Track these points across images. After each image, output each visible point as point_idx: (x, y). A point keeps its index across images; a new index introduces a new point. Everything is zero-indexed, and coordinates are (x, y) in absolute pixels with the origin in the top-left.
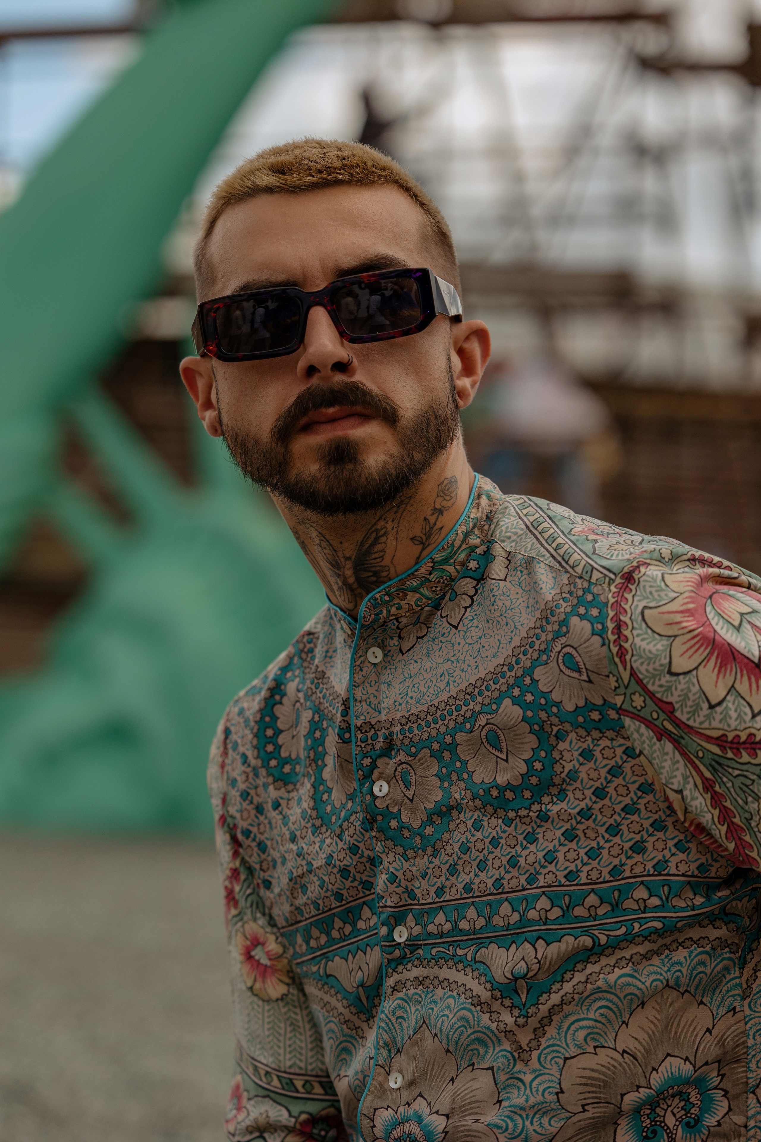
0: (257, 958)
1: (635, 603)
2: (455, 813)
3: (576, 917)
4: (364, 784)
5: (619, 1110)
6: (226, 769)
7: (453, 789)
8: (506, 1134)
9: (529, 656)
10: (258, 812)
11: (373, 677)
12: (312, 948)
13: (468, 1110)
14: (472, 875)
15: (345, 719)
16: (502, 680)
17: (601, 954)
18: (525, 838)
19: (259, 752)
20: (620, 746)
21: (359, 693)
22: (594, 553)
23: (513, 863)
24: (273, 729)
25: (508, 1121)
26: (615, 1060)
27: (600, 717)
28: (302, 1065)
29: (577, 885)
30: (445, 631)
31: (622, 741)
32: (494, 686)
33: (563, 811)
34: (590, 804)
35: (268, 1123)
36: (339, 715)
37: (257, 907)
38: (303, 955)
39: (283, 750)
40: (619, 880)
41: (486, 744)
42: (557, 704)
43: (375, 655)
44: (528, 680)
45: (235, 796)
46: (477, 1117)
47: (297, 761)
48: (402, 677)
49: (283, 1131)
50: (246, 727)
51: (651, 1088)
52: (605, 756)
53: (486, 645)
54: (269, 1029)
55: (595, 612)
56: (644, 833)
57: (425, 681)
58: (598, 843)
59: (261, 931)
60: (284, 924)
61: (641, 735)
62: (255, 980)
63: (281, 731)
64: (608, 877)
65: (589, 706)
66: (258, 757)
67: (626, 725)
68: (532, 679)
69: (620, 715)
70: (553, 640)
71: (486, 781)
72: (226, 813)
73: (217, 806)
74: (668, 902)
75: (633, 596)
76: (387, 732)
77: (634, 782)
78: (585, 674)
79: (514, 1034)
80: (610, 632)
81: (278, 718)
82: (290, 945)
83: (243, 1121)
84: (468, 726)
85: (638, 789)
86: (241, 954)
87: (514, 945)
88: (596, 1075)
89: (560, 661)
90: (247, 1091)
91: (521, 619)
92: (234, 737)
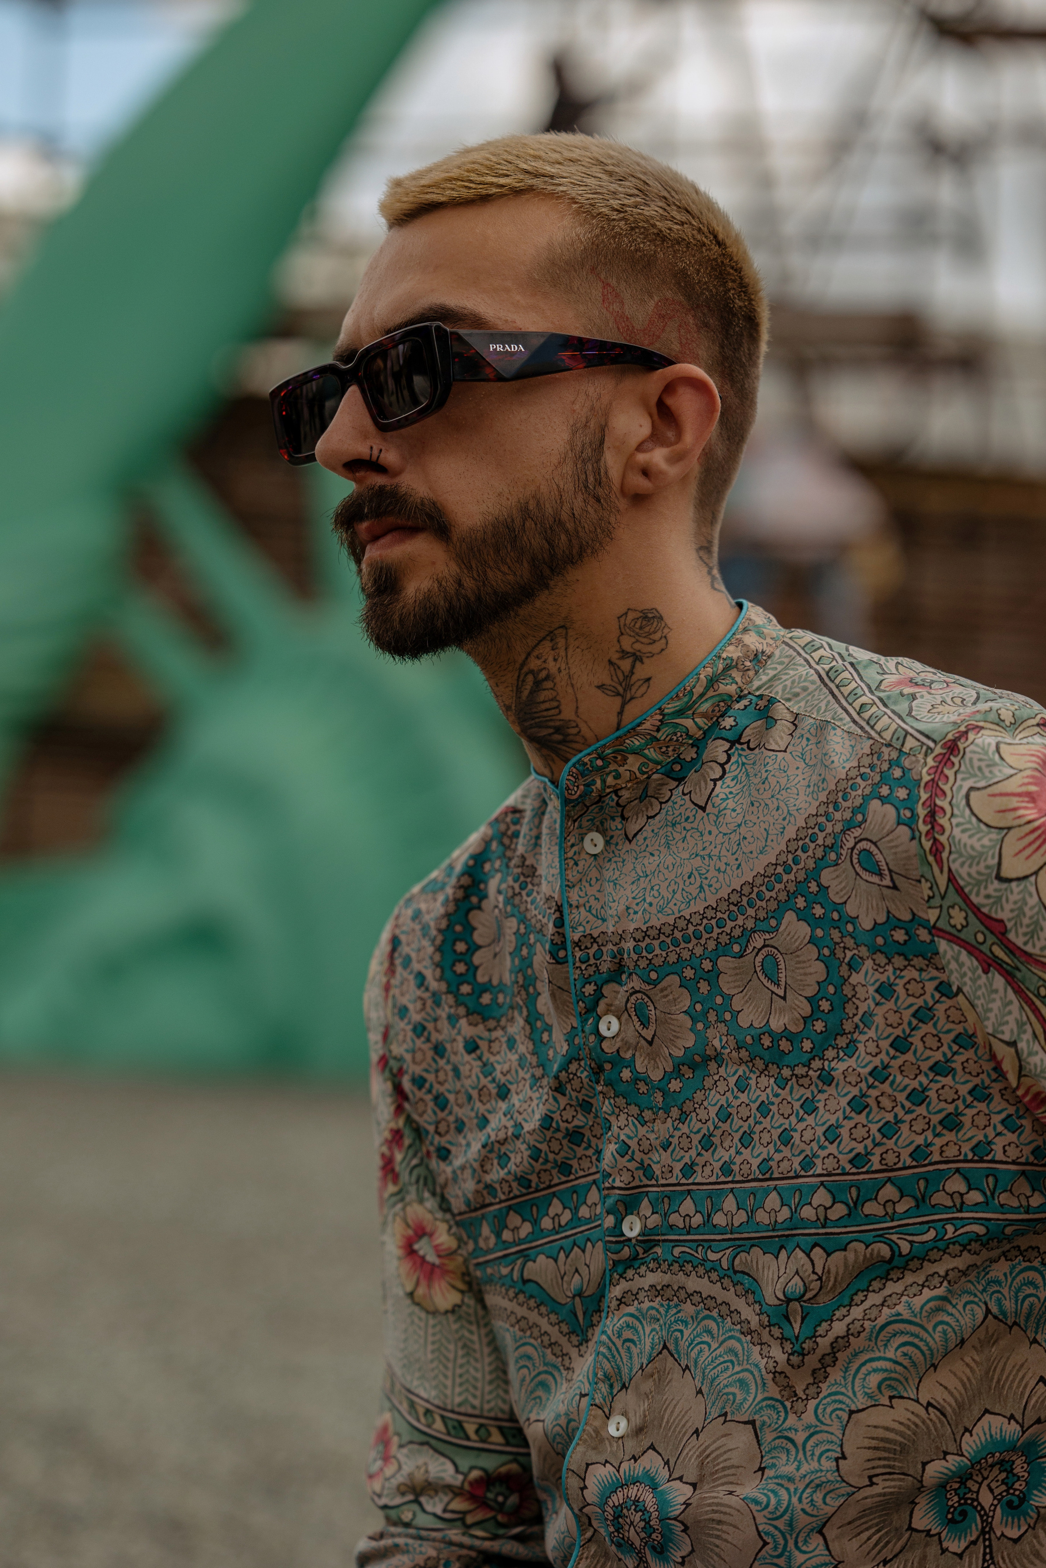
0: (421, 1253)
1: (958, 783)
2: (713, 1066)
3: (866, 1216)
4: (587, 1020)
5: (919, 1485)
6: (391, 993)
7: (710, 1033)
8: (765, 1512)
9: (810, 853)
10: (436, 1053)
11: (594, 873)
12: (504, 1242)
13: (720, 1478)
14: (733, 1151)
15: (560, 930)
16: (778, 886)
17: (905, 1268)
18: (802, 1106)
19: (443, 971)
20: (931, 979)
21: (574, 896)
22: (909, 714)
23: (785, 1138)
24: (467, 943)
25: (771, 1496)
26: (917, 1416)
27: (906, 938)
28: (477, 1402)
29: (867, 1172)
30: (688, 813)
31: (935, 973)
32: (768, 894)
33: (850, 1070)
34: (886, 1060)
35: (426, 1481)
36: (551, 925)
37: (425, 1184)
38: (489, 1251)
39: (479, 973)
40: (925, 1166)
41: (760, 974)
42: (853, 920)
43: (594, 842)
44: (813, 887)
45: (404, 1030)
46: (731, 1488)
47: (501, 988)
48: (633, 874)
49: (446, 1494)
50: (424, 936)
51: (962, 1455)
52: (910, 992)
53: (748, 836)
54: (433, 1352)
55: (902, 793)
56: (960, 1103)
57: (667, 883)
58: (896, 1116)
59: (429, 1216)
60: (463, 1208)
61: (961, 965)
62: (417, 1284)
63: (479, 947)
64: (909, 1161)
65: (892, 922)
66: (441, 979)
67: (941, 950)
68: (819, 885)
69: (933, 936)
70: (843, 832)
71: (756, 1025)
72: (388, 1054)
73: (376, 1043)
74: (993, 1198)
75: (956, 773)
76: (615, 949)
77: (949, 1031)
78: (888, 878)
79: (786, 1377)
80: (921, 821)
81: (474, 929)
82: (469, 1237)
83: (393, 1476)
84: (736, 948)
85: (954, 1041)
86: (400, 1247)
87: (783, 1251)
88: (891, 1436)
89: (855, 861)
90: (398, 1434)
91: (797, 803)
92: (405, 949)
